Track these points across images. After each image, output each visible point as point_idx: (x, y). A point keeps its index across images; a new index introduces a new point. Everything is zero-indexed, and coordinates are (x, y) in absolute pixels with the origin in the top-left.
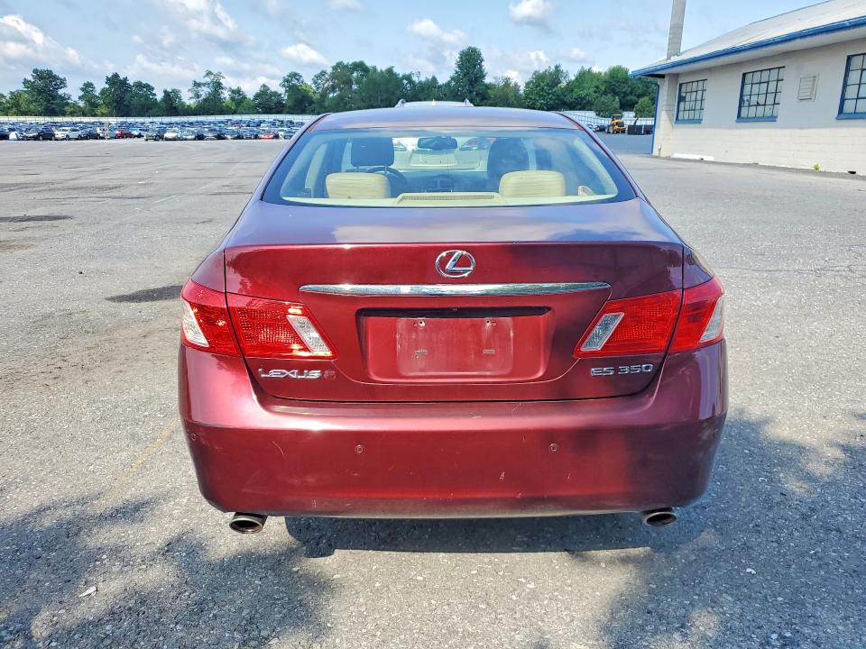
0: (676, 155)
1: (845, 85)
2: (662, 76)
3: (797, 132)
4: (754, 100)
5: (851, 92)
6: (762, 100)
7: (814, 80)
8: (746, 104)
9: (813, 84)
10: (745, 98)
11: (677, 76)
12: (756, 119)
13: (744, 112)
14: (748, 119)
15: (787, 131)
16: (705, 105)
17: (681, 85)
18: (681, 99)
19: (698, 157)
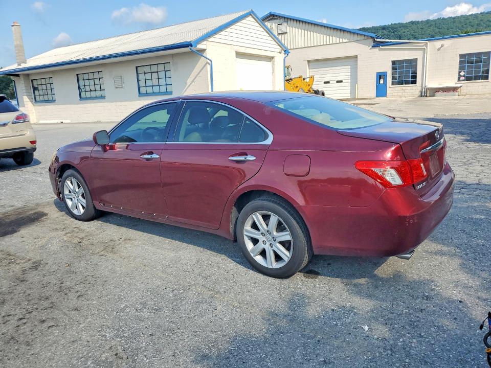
0: (41, 122)
1: (138, 81)
2: (18, 75)
3: (119, 103)
4: (88, 88)
5: (142, 84)
6: (92, 88)
7: (121, 78)
8: (83, 90)
9: (122, 80)
10: (82, 88)
11: (28, 75)
12: (91, 98)
13: (83, 95)
14: (86, 99)
15: (113, 104)
16: (55, 91)
17: (32, 81)
18: (35, 89)
19: (59, 121)
